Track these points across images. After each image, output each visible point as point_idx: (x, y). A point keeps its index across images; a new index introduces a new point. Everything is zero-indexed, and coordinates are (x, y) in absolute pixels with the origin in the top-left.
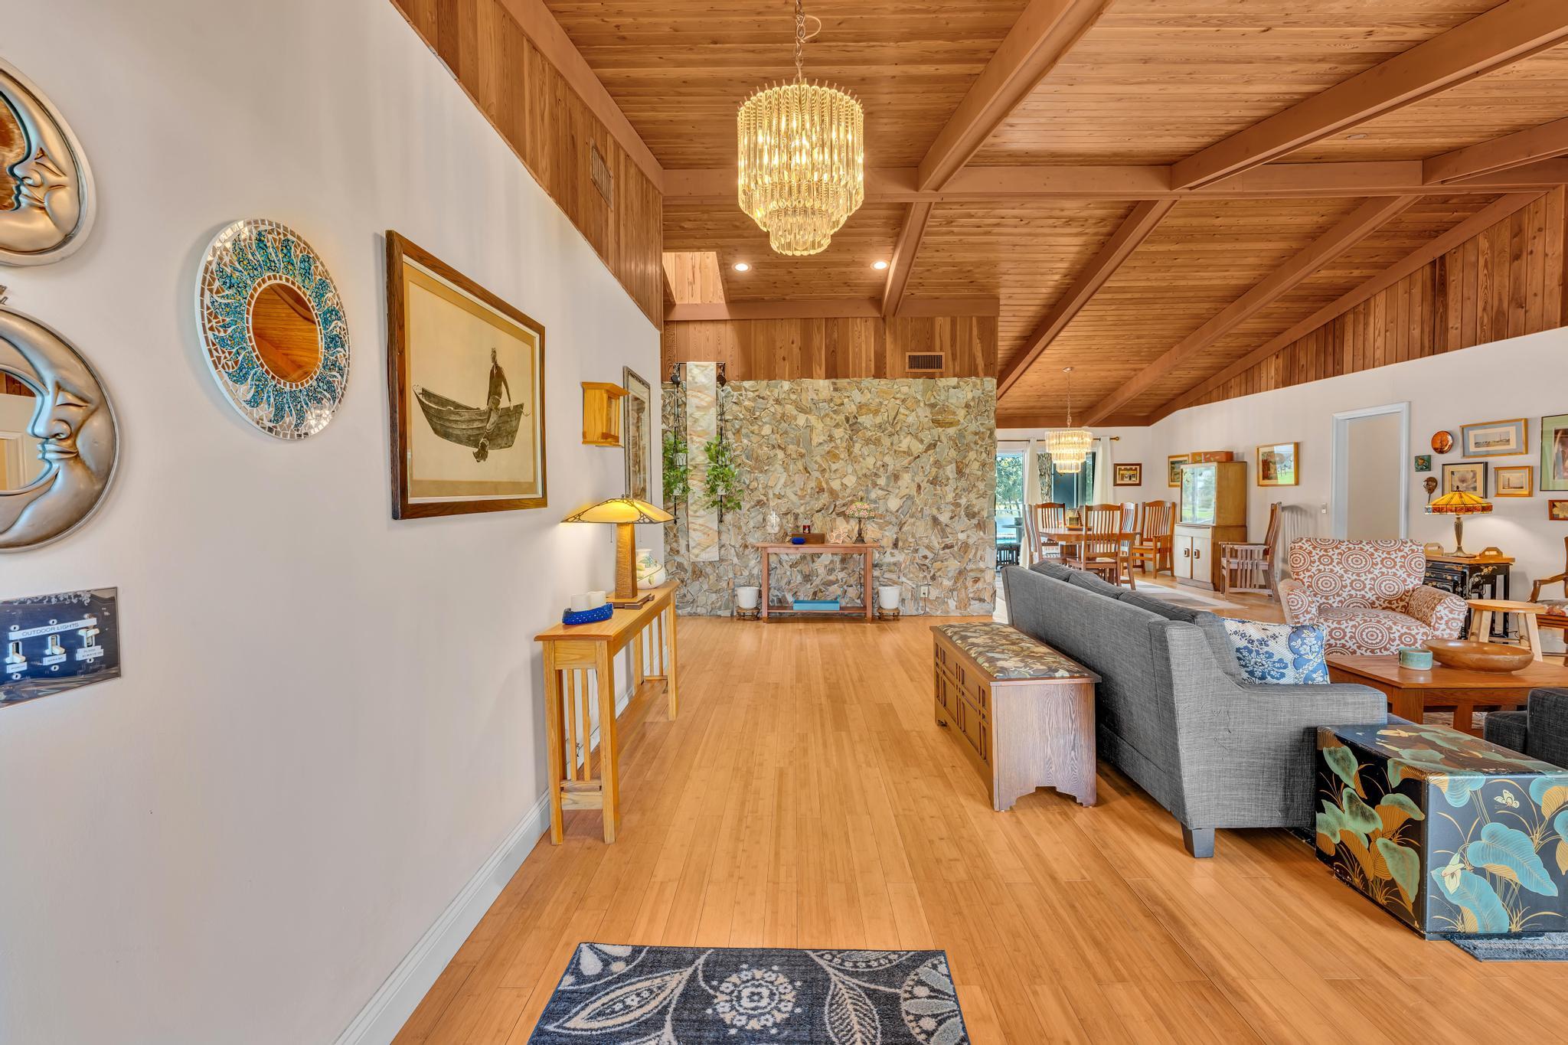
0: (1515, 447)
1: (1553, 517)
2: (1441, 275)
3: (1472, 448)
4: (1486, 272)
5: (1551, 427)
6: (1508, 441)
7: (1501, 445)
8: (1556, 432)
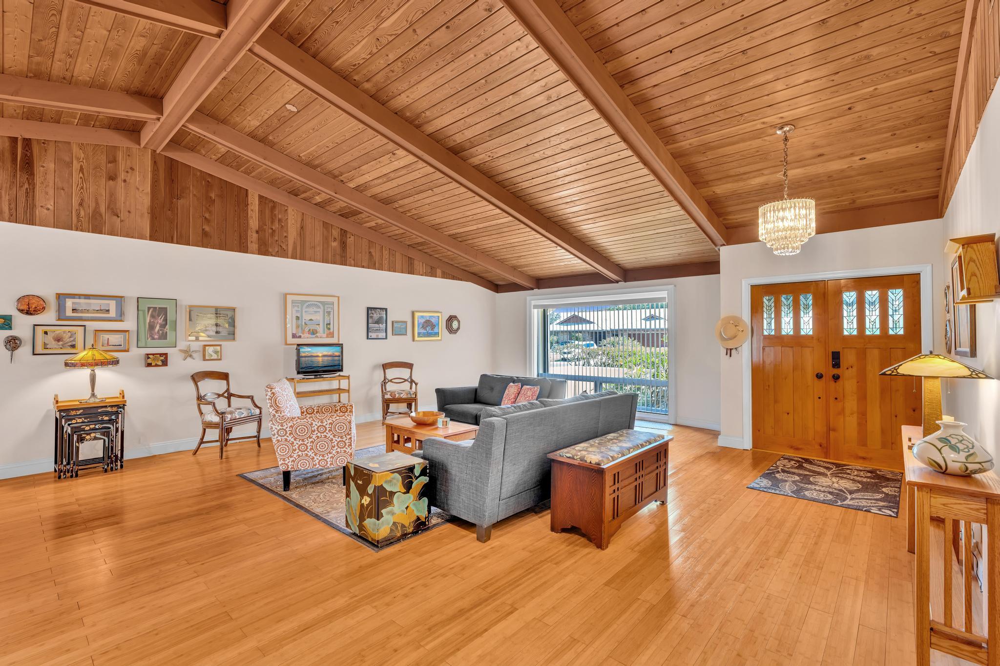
0: (114, 316)
1: (149, 365)
2: (24, 155)
3: (69, 313)
4: (81, 175)
5: (144, 306)
6: (108, 311)
7: (97, 313)
8: (149, 308)
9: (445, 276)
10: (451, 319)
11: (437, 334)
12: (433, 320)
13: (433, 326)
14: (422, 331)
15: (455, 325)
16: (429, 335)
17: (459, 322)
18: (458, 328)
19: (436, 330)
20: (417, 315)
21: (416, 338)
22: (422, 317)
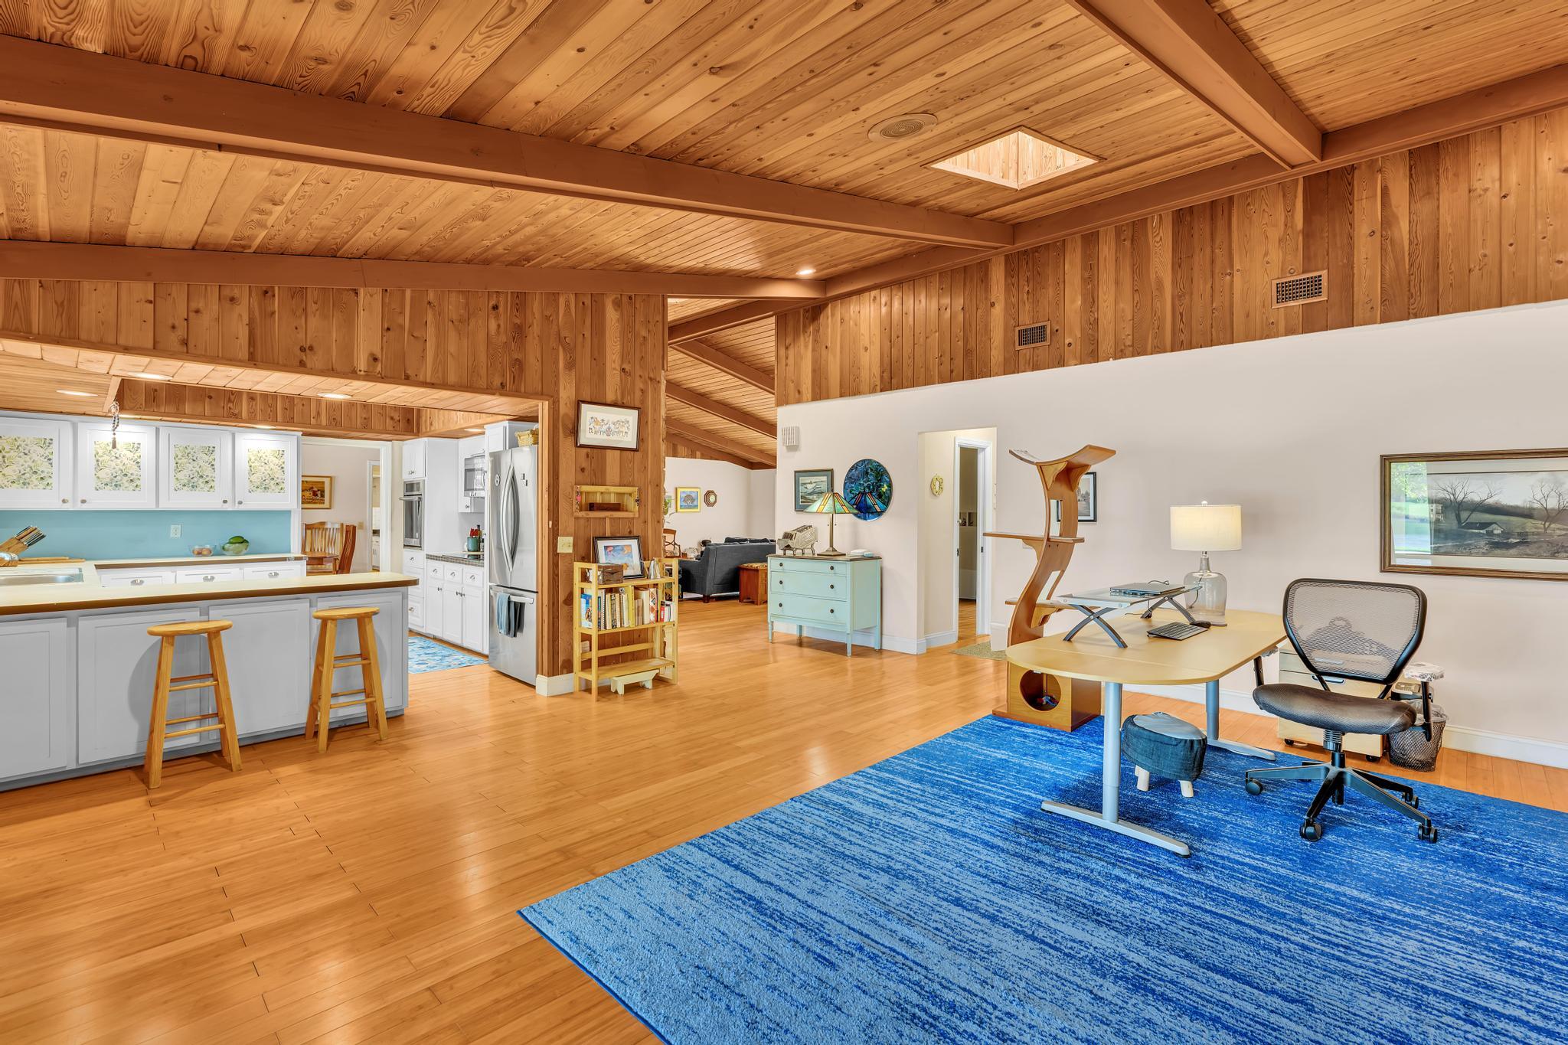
9: (703, 457)
10: (708, 493)
11: (696, 506)
12: (693, 495)
13: (693, 500)
14: (684, 504)
15: (712, 499)
16: (689, 507)
17: (716, 496)
18: (715, 502)
19: (695, 503)
20: (679, 490)
21: (679, 510)
22: (684, 492)
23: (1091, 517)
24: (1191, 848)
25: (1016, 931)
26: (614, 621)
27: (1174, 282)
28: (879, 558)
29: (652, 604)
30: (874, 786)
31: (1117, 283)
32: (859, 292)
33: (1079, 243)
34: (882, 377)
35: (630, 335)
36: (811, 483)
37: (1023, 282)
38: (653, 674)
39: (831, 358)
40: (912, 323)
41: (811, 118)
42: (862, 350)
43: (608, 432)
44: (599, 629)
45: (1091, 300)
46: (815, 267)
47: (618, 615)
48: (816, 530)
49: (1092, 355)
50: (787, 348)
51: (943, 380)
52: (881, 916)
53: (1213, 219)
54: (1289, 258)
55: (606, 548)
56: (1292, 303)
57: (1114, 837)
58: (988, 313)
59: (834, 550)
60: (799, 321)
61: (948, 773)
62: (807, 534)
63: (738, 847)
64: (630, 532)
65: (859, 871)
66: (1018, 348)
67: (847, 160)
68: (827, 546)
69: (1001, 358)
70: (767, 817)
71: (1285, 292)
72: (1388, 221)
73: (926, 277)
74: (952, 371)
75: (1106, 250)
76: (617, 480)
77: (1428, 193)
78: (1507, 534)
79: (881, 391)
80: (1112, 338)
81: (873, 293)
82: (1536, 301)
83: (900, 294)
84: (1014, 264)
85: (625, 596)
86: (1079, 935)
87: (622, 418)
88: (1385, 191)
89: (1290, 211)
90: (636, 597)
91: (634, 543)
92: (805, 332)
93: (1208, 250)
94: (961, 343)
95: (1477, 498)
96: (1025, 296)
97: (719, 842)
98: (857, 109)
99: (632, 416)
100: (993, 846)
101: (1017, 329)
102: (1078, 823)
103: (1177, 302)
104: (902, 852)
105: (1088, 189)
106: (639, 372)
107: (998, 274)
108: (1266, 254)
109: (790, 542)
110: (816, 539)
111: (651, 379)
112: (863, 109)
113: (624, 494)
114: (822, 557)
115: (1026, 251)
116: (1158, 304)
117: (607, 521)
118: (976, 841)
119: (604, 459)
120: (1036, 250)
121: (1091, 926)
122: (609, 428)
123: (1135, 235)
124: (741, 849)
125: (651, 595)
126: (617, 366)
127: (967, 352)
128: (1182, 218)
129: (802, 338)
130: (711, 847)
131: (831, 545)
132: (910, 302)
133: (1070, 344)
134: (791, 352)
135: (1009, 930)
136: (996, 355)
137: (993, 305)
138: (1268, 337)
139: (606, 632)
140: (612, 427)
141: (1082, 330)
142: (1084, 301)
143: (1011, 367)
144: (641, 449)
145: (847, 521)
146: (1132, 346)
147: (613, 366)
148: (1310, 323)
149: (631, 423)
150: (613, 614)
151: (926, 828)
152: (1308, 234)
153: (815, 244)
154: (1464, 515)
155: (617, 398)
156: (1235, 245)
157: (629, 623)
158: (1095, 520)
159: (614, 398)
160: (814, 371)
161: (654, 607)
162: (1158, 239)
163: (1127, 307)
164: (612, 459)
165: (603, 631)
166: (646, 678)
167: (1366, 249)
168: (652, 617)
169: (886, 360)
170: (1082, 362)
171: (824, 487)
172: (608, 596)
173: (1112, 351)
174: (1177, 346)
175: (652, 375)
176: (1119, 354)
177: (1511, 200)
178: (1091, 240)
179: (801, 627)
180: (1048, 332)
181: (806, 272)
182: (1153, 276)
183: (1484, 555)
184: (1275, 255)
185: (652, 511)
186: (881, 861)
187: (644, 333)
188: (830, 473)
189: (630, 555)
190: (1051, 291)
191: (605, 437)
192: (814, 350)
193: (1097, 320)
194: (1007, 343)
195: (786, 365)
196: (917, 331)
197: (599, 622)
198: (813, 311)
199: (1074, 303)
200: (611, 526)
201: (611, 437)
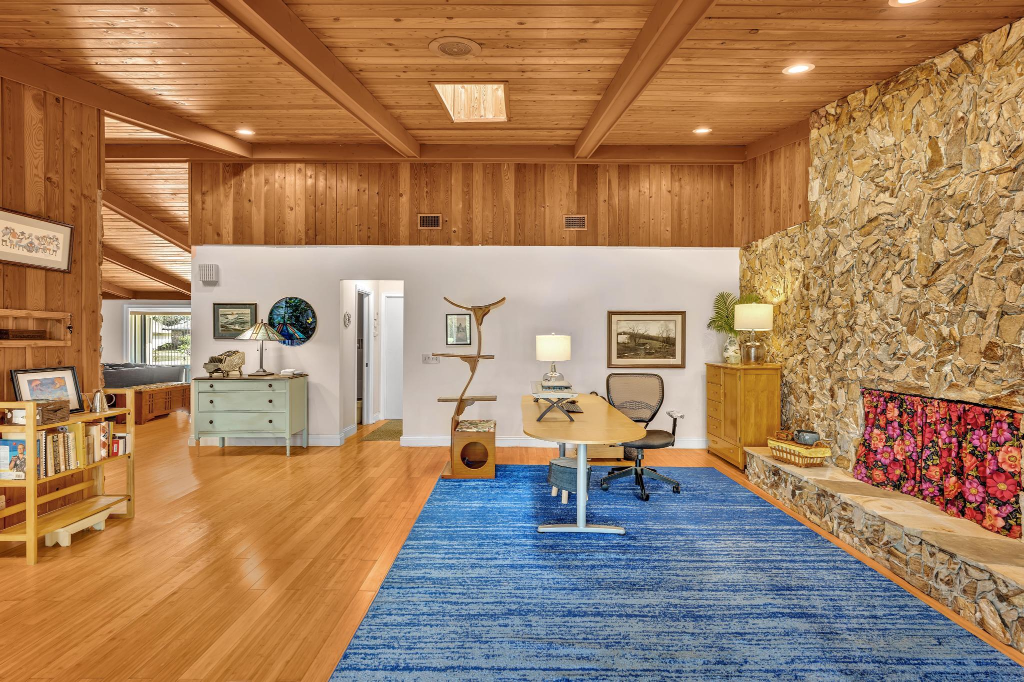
23: (469, 342)
24: (625, 528)
25: (620, 616)
26: (57, 465)
27: (516, 206)
28: (306, 375)
29: (103, 439)
30: (429, 553)
31: (484, 198)
32: (284, 162)
33: (461, 167)
34: (306, 233)
35: (57, 142)
36: (232, 314)
37: (423, 184)
38: (105, 515)
39: (254, 209)
40: (335, 196)
41: (416, 6)
42: (288, 210)
43: (30, 247)
44: (39, 478)
45: (468, 207)
46: (254, 130)
47: (62, 458)
48: (243, 354)
49: (468, 240)
50: (203, 194)
51: (362, 243)
52: (548, 649)
53: (536, 174)
54: (571, 205)
55: (30, 382)
56: (572, 229)
57: (588, 535)
58: (397, 201)
59: (264, 371)
60: (218, 172)
61: (460, 527)
62: (236, 359)
63: (389, 651)
64: (60, 363)
65: (496, 623)
66: (420, 228)
67: (396, 53)
68: (258, 368)
69: (407, 234)
70: (379, 612)
71: (570, 222)
72: (610, 197)
73: (347, 164)
74: (369, 237)
75: (478, 177)
76: (42, 304)
77: (625, 188)
78: (651, 349)
79: (306, 244)
80: (481, 232)
81: (298, 165)
82: (661, 246)
83: (324, 171)
84: (417, 169)
85: (71, 436)
86: (644, 602)
87: (51, 234)
88: (610, 181)
89: (571, 180)
90: (87, 435)
91: (67, 375)
92: (225, 183)
93: (533, 191)
94: (376, 218)
95: (641, 332)
96: (425, 194)
97: (366, 654)
98: (451, 18)
99: (62, 234)
100: (545, 567)
101: (419, 215)
102: (563, 534)
103: (517, 217)
104: (503, 595)
105: (481, 136)
106: (69, 186)
107: (405, 175)
108: (561, 200)
109: (220, 366)
110: (243, 362)
111: (85, 197)
112: (455, 20)
113: (47, 320)
114: (253, 377)
115: (425, 164)
116: (507, 216)
117: (29, 351)
118: (532, 567)
119: (23, 279)
120: (433, 165)
121: (640, 594)
122: (31, 243)
123: (493, 173)
124: (391, 651)
125: (103, 430)
126: (40, 172)
127: (382, 226)
128: (520, 168)
129: (222, 188)
130: (366, 662)
131: (261, 367)
132: (333, 182)
133: (455, 232)
134: (209, 199)
135: (614, 617)
136: (404, 230)
137: (401, 195)
138: (561, 245)
139: (47, 480)
140: (36, 242)
141: (463, 224)
142: (464, 206)
143: (414, 240)
144: (73, 271)
145: (273, 347)
146: (493, 238)
147: (35, 171)
148: (580, 241)
149: (61, 241)
150: (56, 458)
151: (497, 571)
152: (579, 194)
153: (285, 111)
154: (637, 340)
155: (40, 210)
156: (546, 192)
157: (76, 463)
158: (470, 344)
159: (37, 209)
160: (236, 219)
161: (107, 442)
162: (507, 178)
163: (488, 213)
164: (34, 281)
165: (43, 479)
166: (97, 521)
167: (602, 208)
168: (104, 453)
169: (311, 220)
170: (463, 244)
171: (248, 318)
172: (50, 437)
173: (481, 240)
174: (518, 243)
175: (85, 192)
176: (485, 242)
177: (653, 199)
178: (468, 168)
179: (223, 439)
180: (441, 221)
181: (245, 132)
182: (504, 199)
183: (643, 358)
184: (565, 202)
185: (87, 339)
186: (498, 608)
187: (75, 143)
188: (254, 307)
189: (63, 387)
190: (442, 195)
191: (25, 252)
192: (235, 201)
193: (471, 219)
194: (412, 223)
195: (203, 209)
196: (339, 203)
197: (39, 470)
198: (237, 167)
199: (457, 206)
200: (34, 356)
201: (34, 254)
